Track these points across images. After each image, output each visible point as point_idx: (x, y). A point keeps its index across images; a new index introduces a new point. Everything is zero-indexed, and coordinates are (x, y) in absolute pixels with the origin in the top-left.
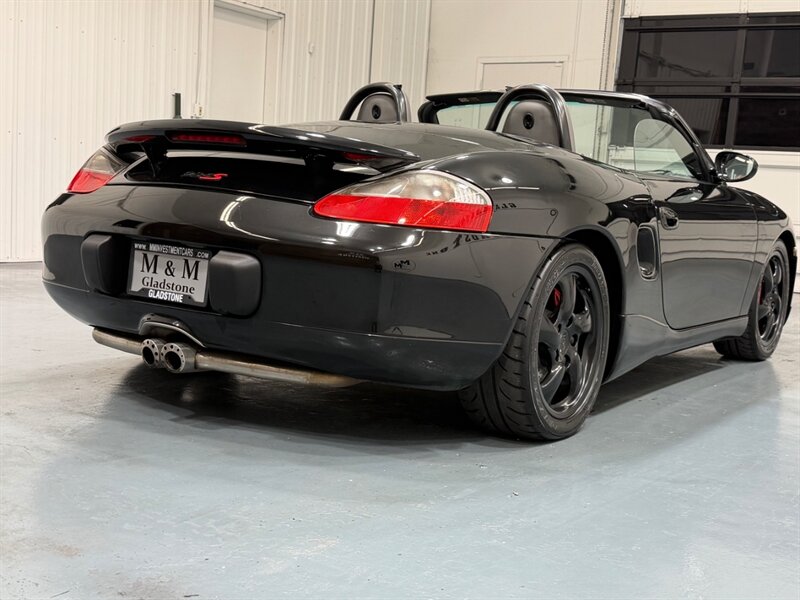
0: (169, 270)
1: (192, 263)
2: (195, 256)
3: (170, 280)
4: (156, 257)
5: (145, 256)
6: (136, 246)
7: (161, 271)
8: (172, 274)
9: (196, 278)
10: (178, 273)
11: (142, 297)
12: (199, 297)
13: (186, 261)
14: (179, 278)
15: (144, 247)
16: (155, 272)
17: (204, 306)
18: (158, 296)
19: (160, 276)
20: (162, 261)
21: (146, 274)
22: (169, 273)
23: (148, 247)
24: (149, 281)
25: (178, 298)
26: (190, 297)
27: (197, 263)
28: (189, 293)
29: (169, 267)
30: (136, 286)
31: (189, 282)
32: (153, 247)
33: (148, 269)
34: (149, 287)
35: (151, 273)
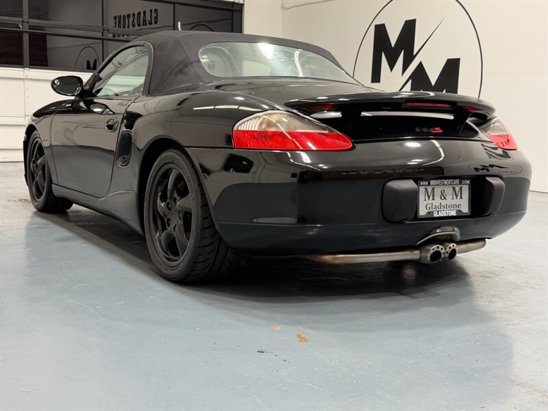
0: (443, 196)
1: (457, 188)
2: (461, 183)
3: (444, 202)
4: (433, 189)
5: (426, 189)
6: (421, 183)
7: (437, 197)
8: (445, 198)
9: (461, 198)
10: (449, 197)
11: (430, 218)
12: (465, 209)
13: (454, 188)
14: (450, 200)
15: (427, 183)
16: (433, 199)
17: (469, 214)
18: (441, 215)
19: (437, 201)
20: (438, 191)
21: (428, 202)
22: (443, 198)
23: (429, 184)
24: (430, 206)
25: (453, 213)
26: (460, 211)
27: (461, 188)
28: (458, 209)
29: (442, 194)
30: (422, 212)
31: (457, 201)
32: (432, 182)
33: (429, 198)
34: (431, 210)
35: (431, 201)
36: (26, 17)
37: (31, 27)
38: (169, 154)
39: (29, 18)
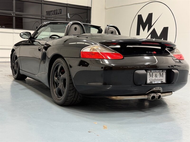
0: (156, 76)
1: (161, 73)
2: (162, 72)
3: (156, 78)
4: (152, 73)
5: (150, 73)
6: (148, 71)
7: (154, 77)
8: (157, 77)
9: (163, 77)
10: (158, 76)
11: (151, 84)
12: (164, 81)
13: (160, 73)
14: (159, 77)
15: (150, 71)
16: (152, 77)
17: (166, 83)
18: (155, 83)
19: (154, 78)
20: (154, 74)
21: (150, 78)
22: (156, 77)
23: (151, 71)
24: (151, 80)
25: (160, 82)
26: (162, 81)
27: (163, 73)
28: (161, 81)
29: (156, 75)
30: (148, 82)
31: (161, 78)
32: (152, 71)
33: (151, 77)
34: (152, 81)
35: (151, 78)
36: (14, 11)
37: (16, 15)
38: (59, 60)
39: (16, 11)
